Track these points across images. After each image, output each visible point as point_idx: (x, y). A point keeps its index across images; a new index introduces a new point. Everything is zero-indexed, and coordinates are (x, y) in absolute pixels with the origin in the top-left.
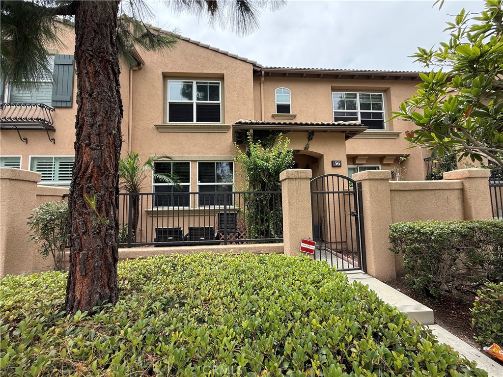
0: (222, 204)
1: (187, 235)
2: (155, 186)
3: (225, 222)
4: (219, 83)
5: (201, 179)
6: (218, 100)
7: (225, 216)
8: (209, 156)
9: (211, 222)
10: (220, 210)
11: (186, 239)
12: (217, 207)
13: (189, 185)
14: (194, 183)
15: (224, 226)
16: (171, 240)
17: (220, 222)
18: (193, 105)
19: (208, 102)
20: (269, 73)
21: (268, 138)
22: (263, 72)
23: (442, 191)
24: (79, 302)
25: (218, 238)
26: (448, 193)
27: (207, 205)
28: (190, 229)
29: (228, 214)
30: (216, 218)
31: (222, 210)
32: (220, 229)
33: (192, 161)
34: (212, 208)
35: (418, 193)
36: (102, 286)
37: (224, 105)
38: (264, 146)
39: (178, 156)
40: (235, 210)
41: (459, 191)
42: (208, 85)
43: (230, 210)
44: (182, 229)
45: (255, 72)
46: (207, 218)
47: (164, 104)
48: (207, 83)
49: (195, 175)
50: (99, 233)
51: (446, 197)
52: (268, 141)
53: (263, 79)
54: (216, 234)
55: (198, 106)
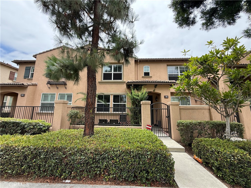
0: (121, 111)
1: (109, 122)
2: (98, 104)
3: (122, 118)
4: (122, 65)
5: (114, 102)
6: (121, 72)
7: (122, 116)
8: (117, 93)
9: (118, 118)
10: (120, 114)
11: (109, 123)
12: (119, 113)
13: (109, 104)
14: (111, 103)
15: (122, 119)
16: (104, 123)
17: (120, 118)
18: (112, 74)
19: (118, 72)
20: (141, 61)
21: (139, 87)
22: (139, 61)
23: (201, 110)
24: (87, 134)
25: (119, 123)
26: (204, 110)
27: (116, 111)
28: (110, 120)
29: (123, 115)
30: (119, 116)
31: (121, 114)
32: (120, 121)
33: (111, 95)
34: (118, 113)
35: (192, 110)
36: (92, 131)
37: (123, 74)
38: (138, 90)
39: (106, 93)
40: (125, 114)
41: (208, 110)
42: (118, 66)
43: (124, 114)
44: (107, 120)
45: (135, 61)
46: (116, 116)
47: (102, 73)
48: (117, 65)
49: (112, 100)
50: (91, 118)
51: (203, 112)
52: (139, 88)
53: (138, 63)
54: (119, 122)
55: (114, 74)
